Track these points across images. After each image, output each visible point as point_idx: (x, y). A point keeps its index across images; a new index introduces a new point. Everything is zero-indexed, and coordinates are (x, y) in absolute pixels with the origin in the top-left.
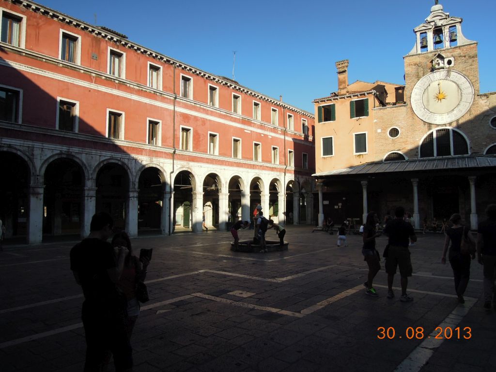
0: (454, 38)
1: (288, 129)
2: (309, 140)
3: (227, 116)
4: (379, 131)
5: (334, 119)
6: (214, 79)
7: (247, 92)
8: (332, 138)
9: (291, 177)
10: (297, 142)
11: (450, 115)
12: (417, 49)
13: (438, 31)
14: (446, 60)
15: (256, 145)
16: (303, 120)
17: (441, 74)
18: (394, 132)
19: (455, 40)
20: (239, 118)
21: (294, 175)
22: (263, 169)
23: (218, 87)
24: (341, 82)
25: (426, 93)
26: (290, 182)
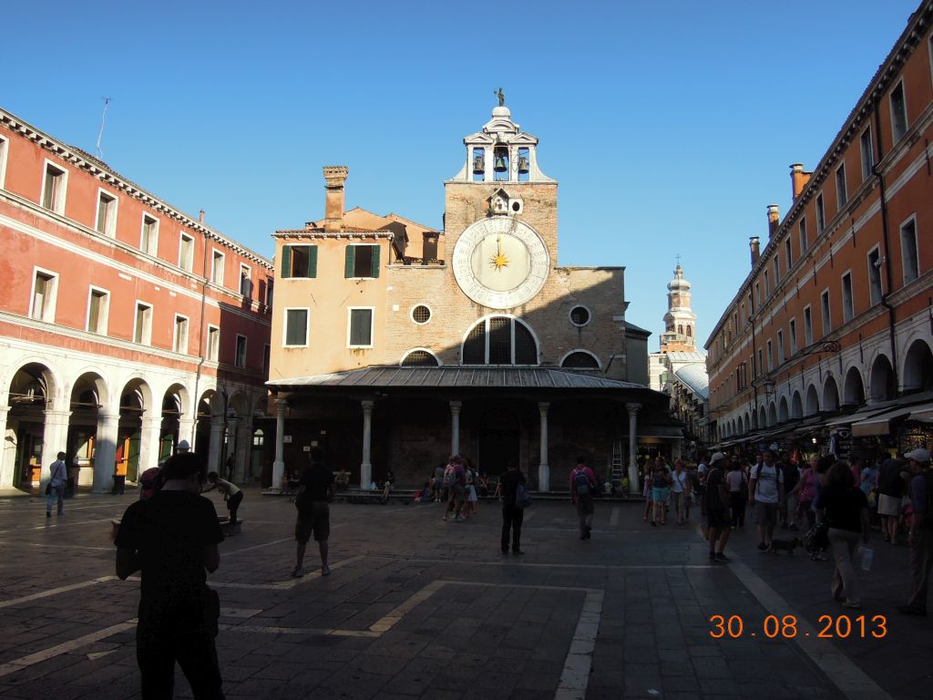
0: (524, 168)
1: (212, 281)
2: (252, 309)
3: (82, 236)
4: (396, 308)
5: (313, 275)
6: (60, 151)
7: (133, 191)
8: (306, 311)
9: (210, 382)
10: (228, 309)
11: (513, 294)
12: (466, 173)
13: (501, 150)
14: (511, 202)
15: (142, 308)
16: (243, 267)
17: (503, 223)
18: (422, 314)
19: (526, 172)
20: (108, 244)
21: (215, 379)
22: (153, 362)
23: (66, 171)
24: (331, 207)
25: (477, 251)
26: (208, 393)
